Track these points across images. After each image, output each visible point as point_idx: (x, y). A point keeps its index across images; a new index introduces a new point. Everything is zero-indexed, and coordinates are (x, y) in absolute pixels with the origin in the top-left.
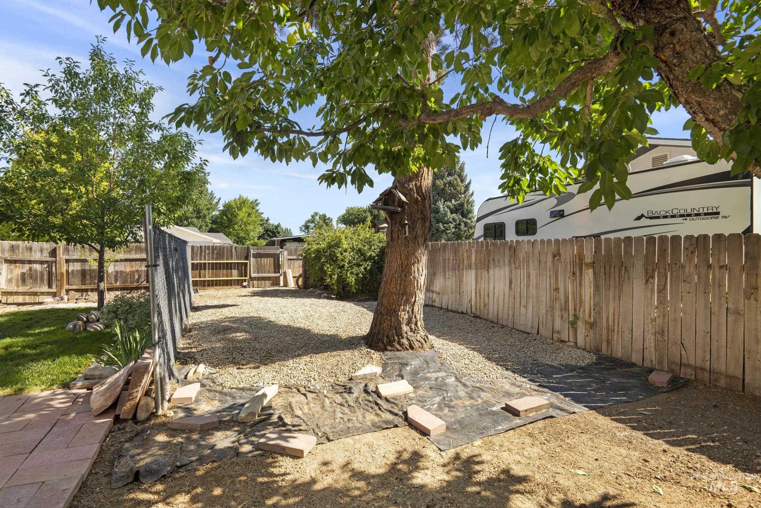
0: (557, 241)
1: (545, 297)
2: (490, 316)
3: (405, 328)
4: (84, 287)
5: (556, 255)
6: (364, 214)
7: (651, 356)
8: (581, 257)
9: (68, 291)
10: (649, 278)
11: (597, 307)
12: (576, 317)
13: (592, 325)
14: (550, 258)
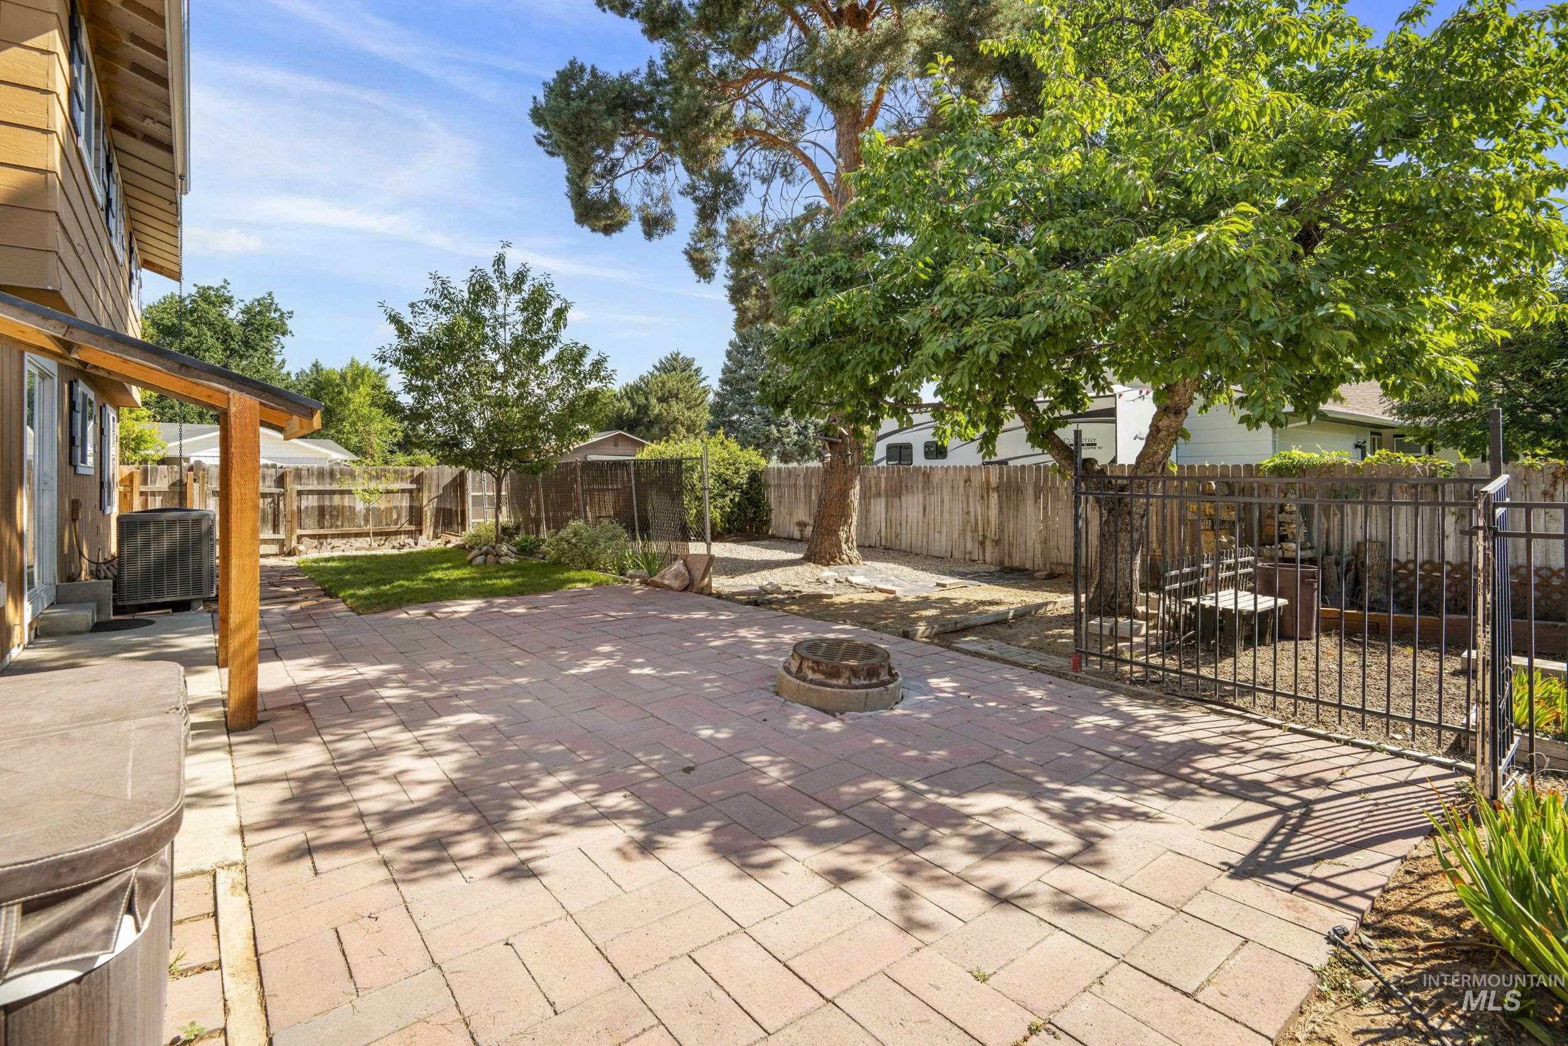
0: (968, 468)
1: (957, 521)
2: (903, 547)
3: (844, 546)
4: (322, 532)
5: (967, 481)
6: (617, 404)
7: (1039, 561)
8: (988, 483)
9: (300, 537)
10: (1037, 498)
11: (1001, 528)
12: (985, 537)
13: (997, 542)
14: (962, 483)
